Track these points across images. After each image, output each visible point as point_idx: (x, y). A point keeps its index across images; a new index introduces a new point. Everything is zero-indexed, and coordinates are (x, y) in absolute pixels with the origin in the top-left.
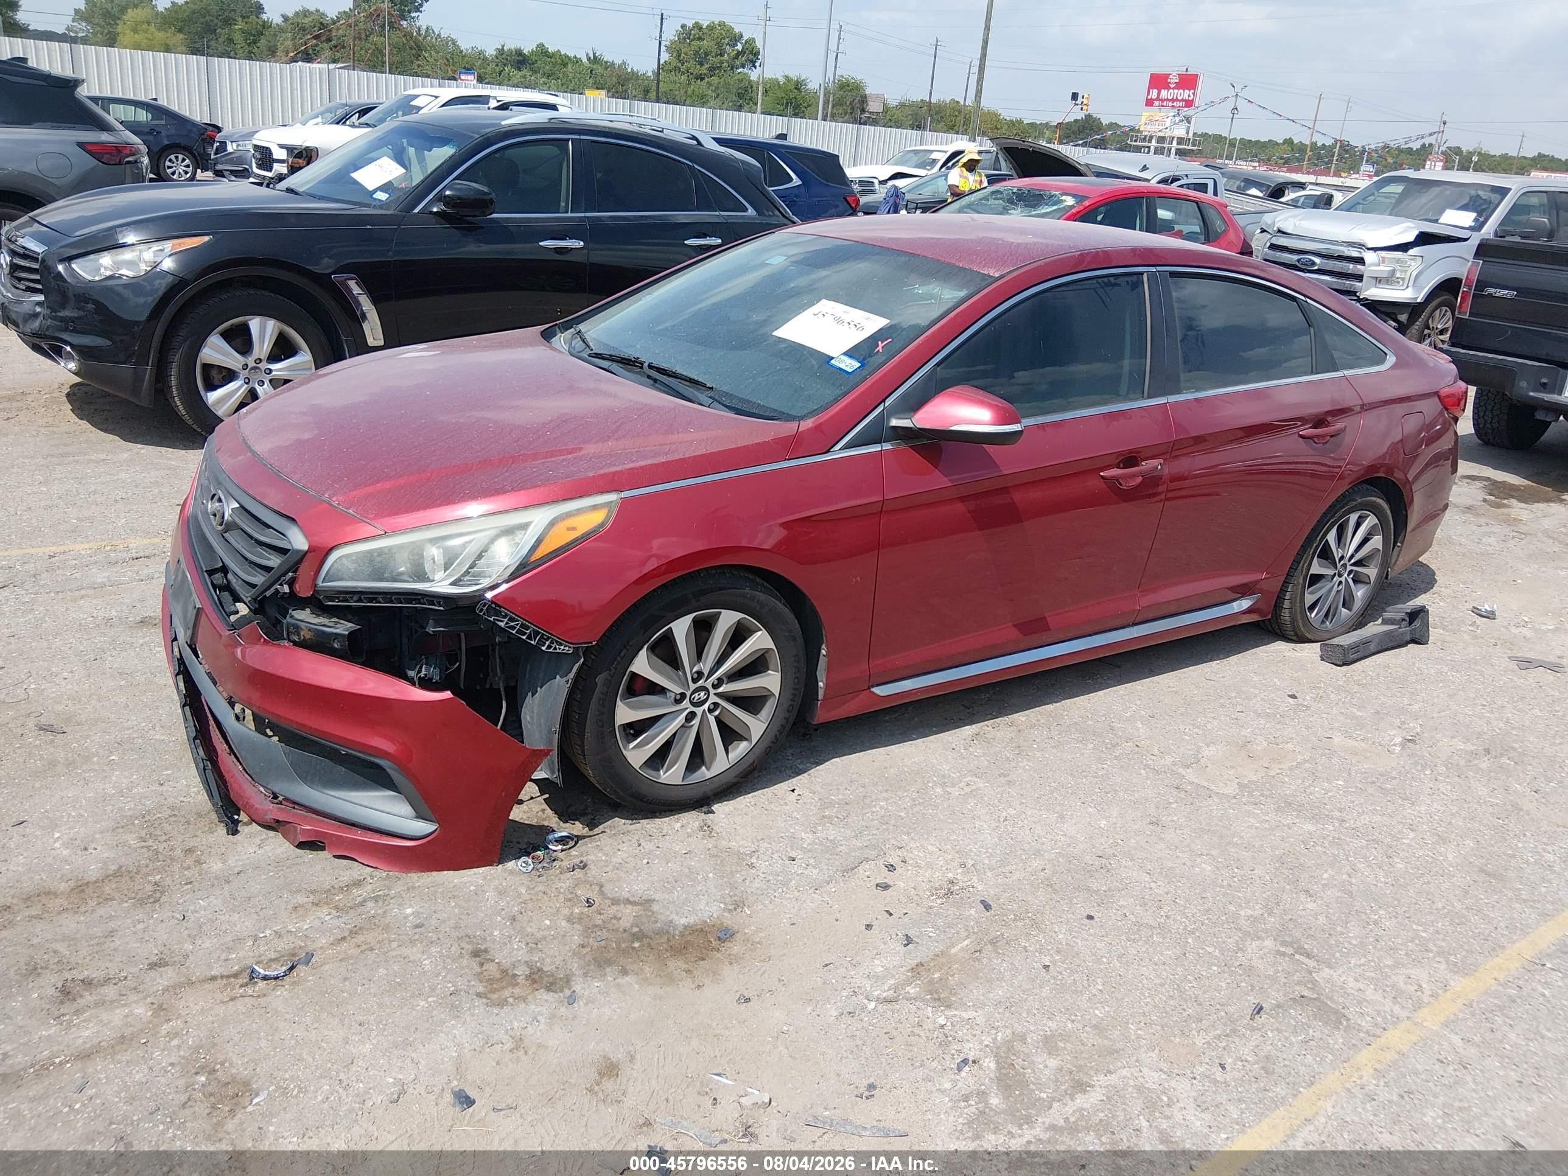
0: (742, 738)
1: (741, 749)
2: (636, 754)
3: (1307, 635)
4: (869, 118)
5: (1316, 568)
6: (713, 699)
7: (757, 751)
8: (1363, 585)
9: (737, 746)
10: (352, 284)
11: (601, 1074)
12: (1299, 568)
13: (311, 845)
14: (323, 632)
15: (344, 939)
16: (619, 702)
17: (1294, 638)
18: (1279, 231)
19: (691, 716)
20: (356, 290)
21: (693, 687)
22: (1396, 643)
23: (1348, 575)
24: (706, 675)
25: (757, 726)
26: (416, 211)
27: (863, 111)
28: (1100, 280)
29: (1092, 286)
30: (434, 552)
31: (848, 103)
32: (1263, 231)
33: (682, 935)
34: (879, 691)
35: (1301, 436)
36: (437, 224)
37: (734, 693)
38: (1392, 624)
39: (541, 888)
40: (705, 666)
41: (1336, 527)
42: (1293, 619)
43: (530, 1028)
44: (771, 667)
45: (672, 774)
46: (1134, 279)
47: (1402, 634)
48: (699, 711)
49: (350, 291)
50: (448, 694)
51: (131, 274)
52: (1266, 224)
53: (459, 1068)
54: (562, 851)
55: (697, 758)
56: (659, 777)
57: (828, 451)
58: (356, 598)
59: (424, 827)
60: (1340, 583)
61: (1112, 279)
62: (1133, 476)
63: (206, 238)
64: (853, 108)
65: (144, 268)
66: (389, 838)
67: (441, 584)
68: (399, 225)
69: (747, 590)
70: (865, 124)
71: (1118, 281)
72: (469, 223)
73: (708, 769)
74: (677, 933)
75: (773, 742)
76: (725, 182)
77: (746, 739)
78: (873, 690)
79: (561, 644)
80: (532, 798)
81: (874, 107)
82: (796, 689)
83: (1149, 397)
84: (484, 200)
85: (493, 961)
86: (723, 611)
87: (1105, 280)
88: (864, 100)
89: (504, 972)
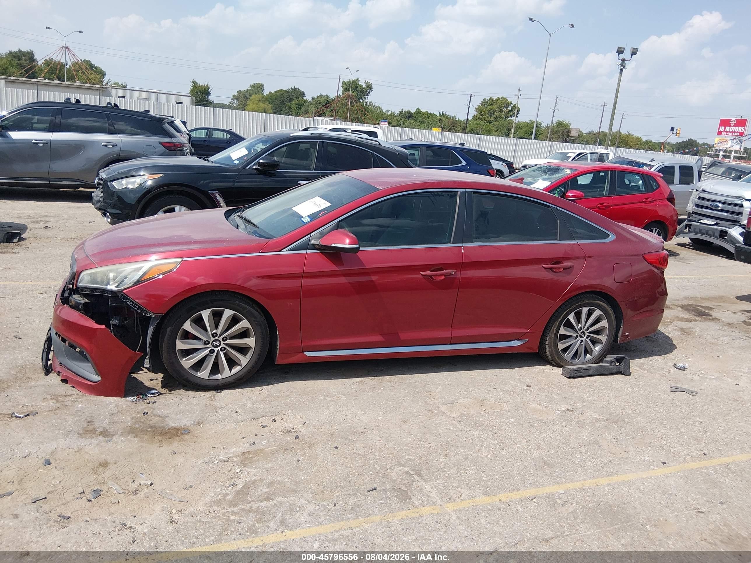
0: (238, 365)
1: (236, 369)
2: (187, 363)
3: (561, 364)
4: (571, 139)
5: (563, 331)
6: (222, 345)
7: (244, 370)
8: (599, 344)
9: (236, 368)
10: (217, 195)
11: (100, 465)
12: (551, 330)
13: (65, 381)
14: (77, 302)
15: (52, 410)
16: (177, 340)
17: (555, 364)
18: (703, 190)
19: (212, 351)
20: (219, 198)
21: (213, 339)
22: (607, 372)
23: (587, 338)
24: (218, 335)
25: (244, 360)
26: (247, 168)
27: (568, 136)
28: (432, 193)
29: (428, 195)
30: (111, 275)
31: (561, 133)
32: (697, 191)
33: (169, 429)
34: (308, 354)
35: (543, 267)
36: (256, 173)
37: (234, 345)
38: (607, 363)
39: (133, 407)
40: (218, 332)
41: (574, 312)
42: (551, 355)
43: (87, 447)
44: (251, 336)
45: (204, 374)
46: (453, 193)
47: (612, 368)
48: (216, 350)
49: (216, 198)
50: (104, 326)
51: (132, 187)
52: (698, 186)
53: (53, 453)
54: (151, 397)
55: (216, 369)
56: (197, 374)
57: (280, 251)
58: (89, 290)
59: (97, 378)
60: (582, 341)
61: (440, 193)
62: (441, 275)
63: (161, 175)
64: (563, 135)
65: (136, 185)
66: (87, 381)
67: (112, 287)
68: (239, 173)
69: (237, 302)
70: (569, 142)
71: (443, 194)
72: (269, 173)
73: (221, 375)
74: (168, 428)
75: (251, 368)
76: (387, 159)
77: (239, 365)
78: (305, 353)
79: (150, 313)
80: (157, 379)
81: (574, 134)
82: (263, 347)
83: (453, 243)
84: (275, 164)
85: (93, 425)
86: (225, 309)
87: (436, 193)
88: (569, 131)
89: (94, 429)
